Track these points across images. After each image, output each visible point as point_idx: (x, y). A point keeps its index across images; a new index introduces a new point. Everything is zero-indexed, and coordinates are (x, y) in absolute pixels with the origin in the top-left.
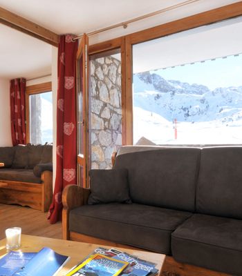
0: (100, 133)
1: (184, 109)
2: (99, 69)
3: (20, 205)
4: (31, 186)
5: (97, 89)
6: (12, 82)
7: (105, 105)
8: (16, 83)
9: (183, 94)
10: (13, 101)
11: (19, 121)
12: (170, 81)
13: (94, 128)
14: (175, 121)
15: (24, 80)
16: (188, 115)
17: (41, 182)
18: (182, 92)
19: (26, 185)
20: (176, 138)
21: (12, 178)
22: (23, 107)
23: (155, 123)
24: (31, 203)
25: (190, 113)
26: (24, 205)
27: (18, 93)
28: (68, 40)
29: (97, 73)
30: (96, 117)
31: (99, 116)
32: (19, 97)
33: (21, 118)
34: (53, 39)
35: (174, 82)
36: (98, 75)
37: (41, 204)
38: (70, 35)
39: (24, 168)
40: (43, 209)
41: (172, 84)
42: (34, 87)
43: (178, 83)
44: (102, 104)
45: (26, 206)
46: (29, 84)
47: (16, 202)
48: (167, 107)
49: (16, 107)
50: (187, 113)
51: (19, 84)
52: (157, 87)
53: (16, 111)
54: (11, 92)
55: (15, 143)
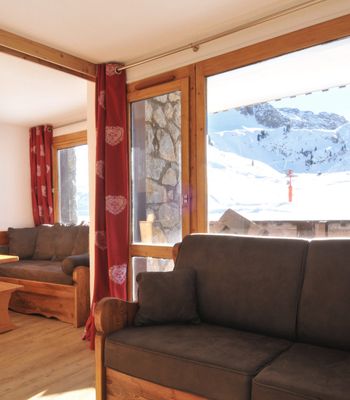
0: (161, 208)
1: (305, 154)
2: (159, 110)
3: (44, 317)
4: (59, 289)
5: (156, 142)
6: (33, 130)
7: (169, 165)
8: (38, 133)
9: (304, 129)
10: (35, 159)
11: (43, 189)
12: (282, 110)
13: (151, 201)
14: (289, 173)
15: (50, 128)
16: (311, 162)
17: (73, 283)
18: (302, 126)
19: (52, 287)
20: (290, 200)
21: (31, 277)
22: (48, 168)
23: (257, 177)
24: (60, 313)
25: (314, 160)
26: (49, 315)
27: (42, 147)
28: (110, 71)
29: (155, 117)
30: (155, 185)
31: (159, 182)
32: (42, 154)
33: (46, 185)
34: (87, 71)
35: (289, 111)
36: (158, 121)
37: (73, 316)
38: (113, 63)
39: (50, 259)
40: (75, 322)
41: (285, 115)
42: (64, 138)
43: (296, 111)
44: (163, 164)
45: (52, 318)
46: (57, 133)
47: (38, 311)
48: (277, 151)
49: (38, 167)
50: (309, 160)
51: (43, 133)
52: (261, 121)
53: (39, 174)
54: (31, 146)
55: (38, 221)
